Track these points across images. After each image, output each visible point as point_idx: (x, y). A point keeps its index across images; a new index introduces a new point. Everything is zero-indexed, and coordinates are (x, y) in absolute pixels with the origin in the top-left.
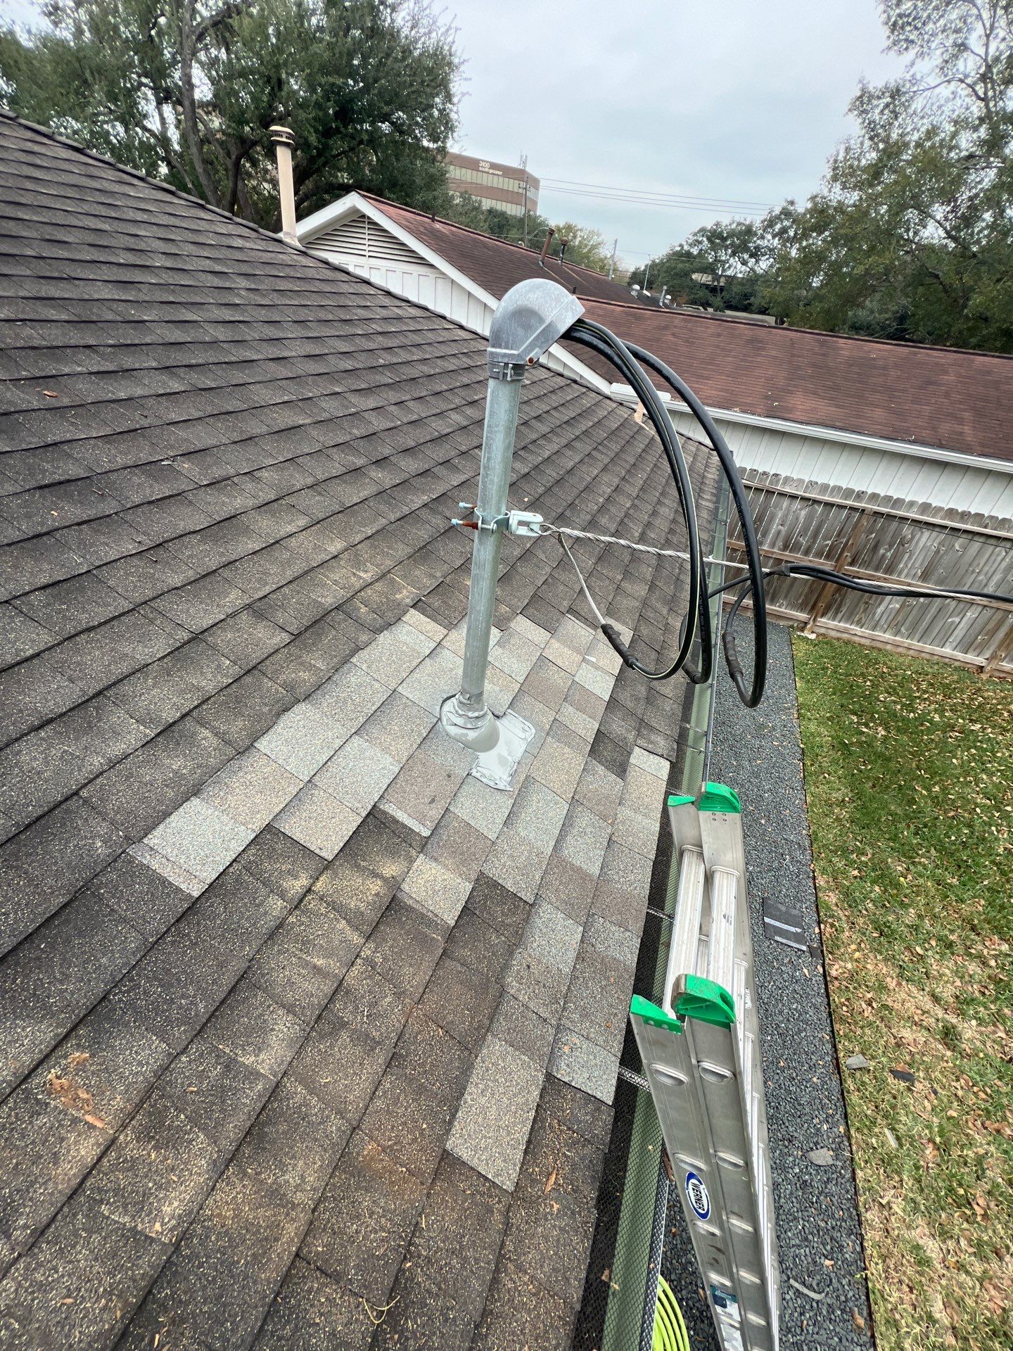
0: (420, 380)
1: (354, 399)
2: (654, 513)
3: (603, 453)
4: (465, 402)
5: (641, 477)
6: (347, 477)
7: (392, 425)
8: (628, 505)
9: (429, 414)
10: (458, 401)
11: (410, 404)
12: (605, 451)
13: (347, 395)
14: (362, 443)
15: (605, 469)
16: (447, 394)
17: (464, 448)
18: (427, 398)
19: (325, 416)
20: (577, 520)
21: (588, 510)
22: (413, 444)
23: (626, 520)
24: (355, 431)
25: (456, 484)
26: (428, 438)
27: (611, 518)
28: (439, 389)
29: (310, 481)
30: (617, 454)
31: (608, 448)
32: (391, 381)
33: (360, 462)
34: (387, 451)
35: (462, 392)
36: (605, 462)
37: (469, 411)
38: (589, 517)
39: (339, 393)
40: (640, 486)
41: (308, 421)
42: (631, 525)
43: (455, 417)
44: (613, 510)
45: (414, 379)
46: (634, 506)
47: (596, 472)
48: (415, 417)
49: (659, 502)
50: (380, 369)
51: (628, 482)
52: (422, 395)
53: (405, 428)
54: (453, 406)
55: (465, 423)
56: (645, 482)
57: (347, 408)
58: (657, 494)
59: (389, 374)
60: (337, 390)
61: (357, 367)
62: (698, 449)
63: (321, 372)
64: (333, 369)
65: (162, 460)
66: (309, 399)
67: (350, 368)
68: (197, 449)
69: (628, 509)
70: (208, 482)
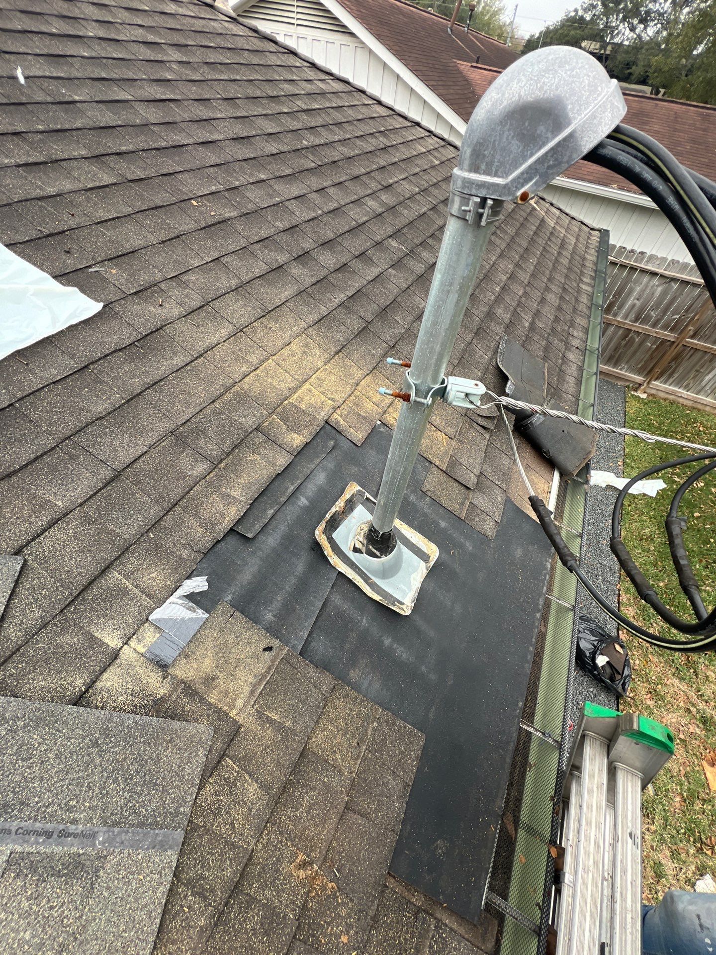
0: (340, 164)
1: (278, 186)
2: (543, 301)
3: (500, 238)
4: (380, 187)
5: (533, 260)
6: (270, 276)
7: (314, 215)
8: (520, 293)
9: (348, 201)
10: (374, 186)
11: (331, 191)
12: (502, 236)
13: (272, 182)
14: (284, 237)
15: (501, 256)
16: (364, 178)
17: (378, 238)
18: (346, 184)
19: (251, 207)
20: (477, 313)
21: (486, 300)
22: (331, 235)
23: (518, 309)
24: (278, 224)
25: (370, 278)
26: (346, 228)
27: (506, 307)
28: (357, 173)
29: (234, 282)
30: (513, 237)
31: (505, 232)
32: (313, 165)
33: (282, 258)
34: (308, 245)
35: (377, 175)
36: (502, 247)
37: (384, 197)
38: (486, 309)
39: (263, 181)
40: (531, 272)
41: (234, 214)
42: (523, 315)
43: (371, 203)
44: (507, 299)
45: (334, 162)
46: (525, 293)
47: (494, 258)
48: (335, 205)
49: (547, 289)
50: (304, 152)
51: (521, 268)
52: (341, 180)
53: (324, 219)
54: (370, 191)
55: (380, 210)
56: (535, 266)
57: (271, 196)
58: (545, 280)
59: (311, 157)
60: (263, 177)
61: (283, 149)
62: (580, 229)
63: (248, 156)
64: (260, 153)
65: (90, 267)
66: (236, 188)
67: (276, 151)
68: (125, 252)
69: (521, 297)
70: (135, 290)
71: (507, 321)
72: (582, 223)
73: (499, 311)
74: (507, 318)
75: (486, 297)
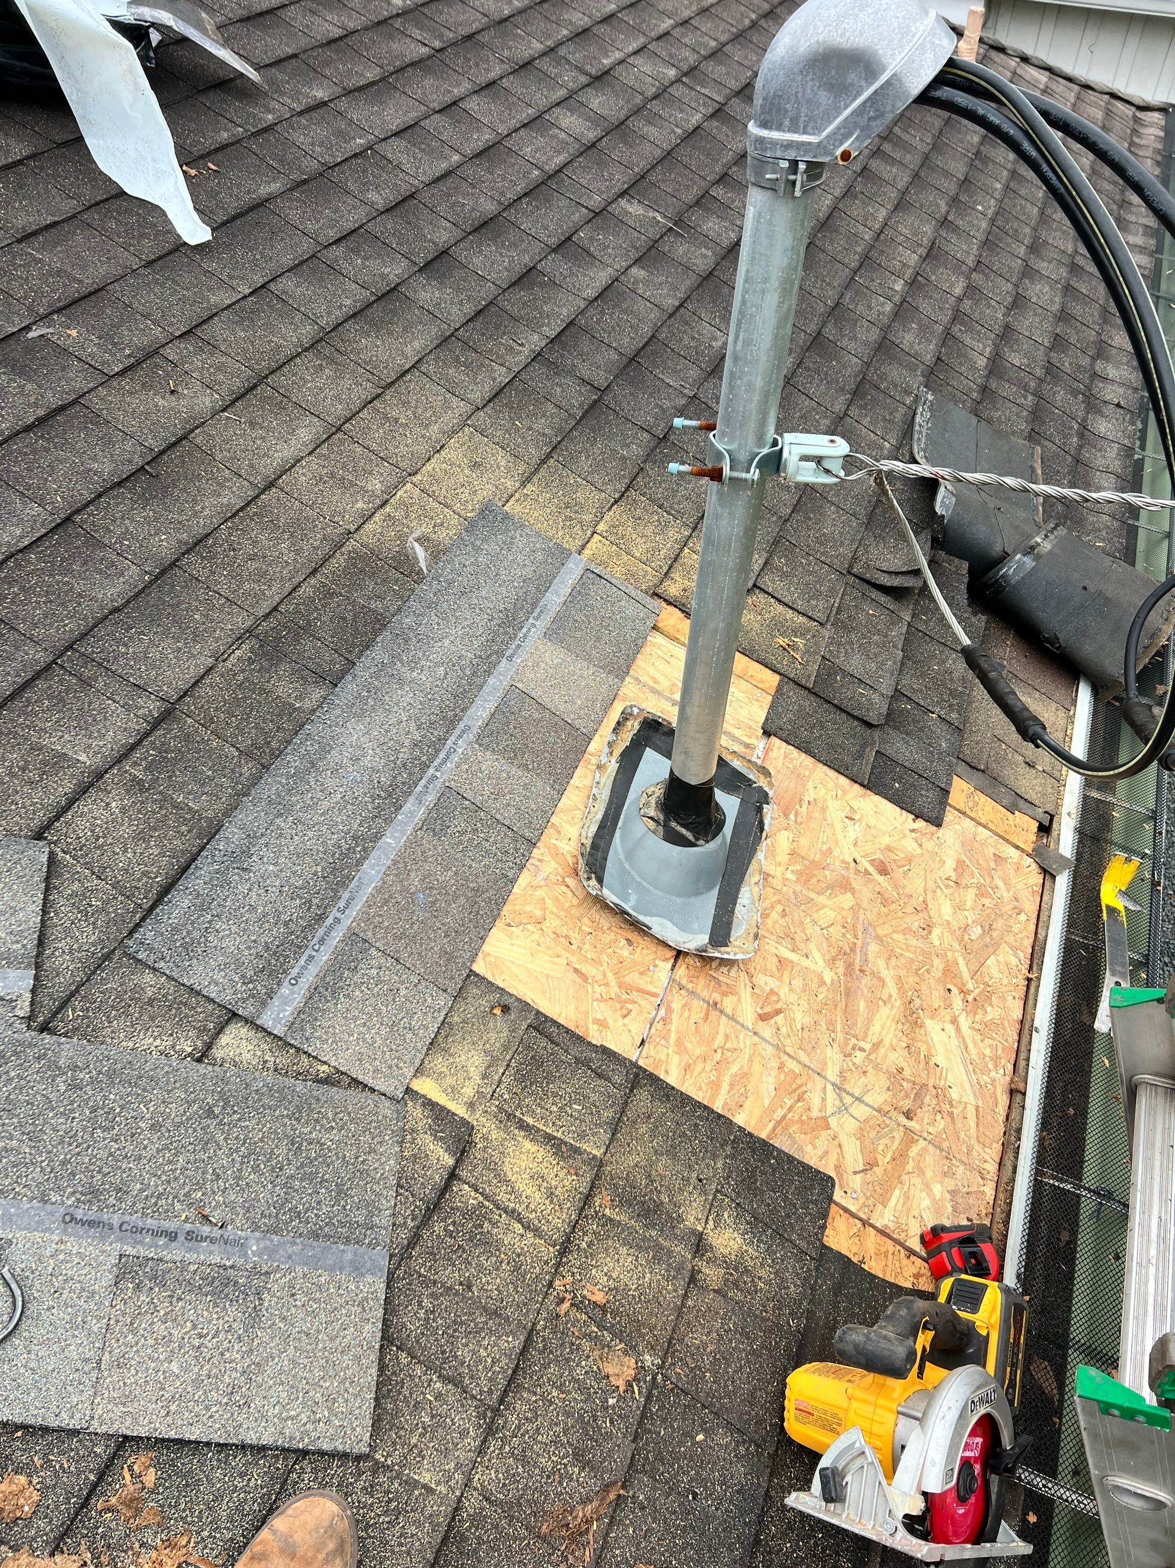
0: (485, 38)
1: (358, 112)
2: (1018, 302)
3: (893, 161)
4: (583, 79)
5: (985, 207)
6: (376, 312)
7: (444, 165)
8: (958, 291)
9: (513, 123)
10: (569, 79)
11: (472, 104)
12: (897, 155)
13: (342, 105)
14: (389, 223)
15: (901, 205)
16: (545, 64)
17: (596, 201)
18: (505, 83)
19: (310, 166)
20: (852, 346)
21: (873, 316)
22: (490, 207)
23: (956, 329)
24: (372, 196)
25: (591, 293)
26: (520, 188)
27: (923, 328)
28: (526, 54)
29: (307, 332)
30: (926, 157)
31: (906, 147)
32: (424, 50)
33: (394, 270)
34: (443, 235)
35: (575, 54)
36: (901, 184)
37: (597, 101)
38: (874, 335)
39: (323, 104)
40: (981, 236)
41: (275, 187)
42: (968, 341)
43: (568, 121)
44: (925, 307)
45: (470, 37)
46: (971, 289)
47: (882, 214)
48: (487, 137)
49: (1028, 272)
50: (398, 23)
51: (955, 229)
52: (492, 75)
53: (469, 171)
54: (562, 93)
55: (591, 135)
56: (993, 221)
57: (343, 136)
58: (1022, 251)
59: (417, 33)
60: (320, 94)
61: (351, 25)
62: (1108, 113)
63: (280, 53)
64: (304, 42)
65: (27, 328)
66: (268, 129)
67: (337, 32)
68: (84, 291)
69: (959, 299)
70: (121, 367)
71: (929, 358)
72: (1114, 96)
73: (908, 338)
74: (928, 351)
75: (870, 308)
